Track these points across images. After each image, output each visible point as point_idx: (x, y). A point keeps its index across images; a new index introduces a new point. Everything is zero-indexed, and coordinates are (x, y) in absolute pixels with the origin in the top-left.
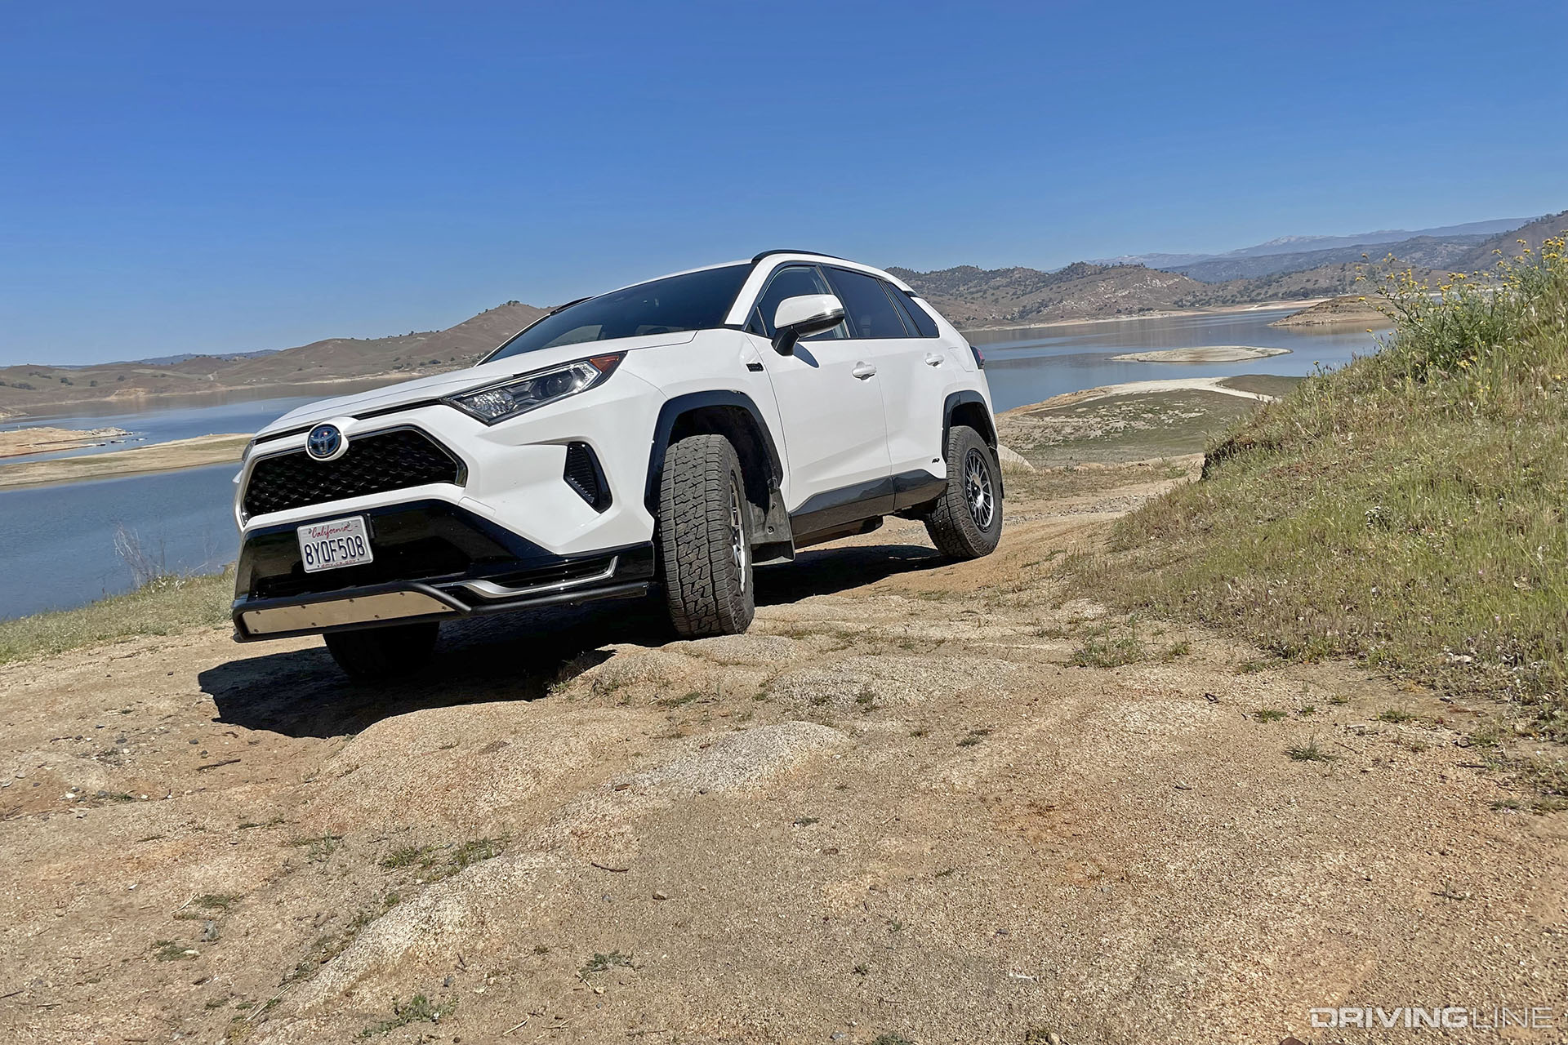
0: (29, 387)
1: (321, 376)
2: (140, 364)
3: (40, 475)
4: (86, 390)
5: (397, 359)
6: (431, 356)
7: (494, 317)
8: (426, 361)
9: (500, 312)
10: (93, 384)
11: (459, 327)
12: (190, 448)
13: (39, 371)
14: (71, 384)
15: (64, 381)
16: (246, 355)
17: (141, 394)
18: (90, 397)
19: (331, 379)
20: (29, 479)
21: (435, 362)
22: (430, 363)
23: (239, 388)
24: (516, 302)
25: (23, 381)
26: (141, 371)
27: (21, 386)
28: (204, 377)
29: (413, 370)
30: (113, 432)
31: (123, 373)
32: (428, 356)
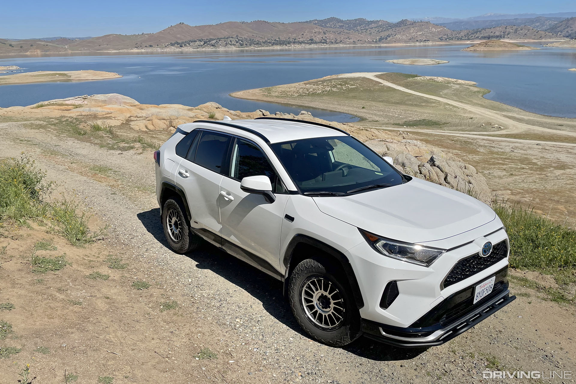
1: (107, 49)
2: (40, 40)
4: (18, 50)
5: (136, 44)
6: (150, 43)
7: (174, 29)
8: (148, 46)
9: (176, 27)
10: (21, 47)
11: (161, 32)
14: (13, 47)
15: (10, 45)
16: (80, 38)
17: (39, 52)
18: (20, 52)
19: (111, 50)
21: (151, 46)
22: (149, 46)
23: (76, 51)
24: (183, 23)
26: (40, 43)
28: (64, 47)
29: (142, 48)
30: (15, 68)
31: (32, 44)
32: (148, 43)
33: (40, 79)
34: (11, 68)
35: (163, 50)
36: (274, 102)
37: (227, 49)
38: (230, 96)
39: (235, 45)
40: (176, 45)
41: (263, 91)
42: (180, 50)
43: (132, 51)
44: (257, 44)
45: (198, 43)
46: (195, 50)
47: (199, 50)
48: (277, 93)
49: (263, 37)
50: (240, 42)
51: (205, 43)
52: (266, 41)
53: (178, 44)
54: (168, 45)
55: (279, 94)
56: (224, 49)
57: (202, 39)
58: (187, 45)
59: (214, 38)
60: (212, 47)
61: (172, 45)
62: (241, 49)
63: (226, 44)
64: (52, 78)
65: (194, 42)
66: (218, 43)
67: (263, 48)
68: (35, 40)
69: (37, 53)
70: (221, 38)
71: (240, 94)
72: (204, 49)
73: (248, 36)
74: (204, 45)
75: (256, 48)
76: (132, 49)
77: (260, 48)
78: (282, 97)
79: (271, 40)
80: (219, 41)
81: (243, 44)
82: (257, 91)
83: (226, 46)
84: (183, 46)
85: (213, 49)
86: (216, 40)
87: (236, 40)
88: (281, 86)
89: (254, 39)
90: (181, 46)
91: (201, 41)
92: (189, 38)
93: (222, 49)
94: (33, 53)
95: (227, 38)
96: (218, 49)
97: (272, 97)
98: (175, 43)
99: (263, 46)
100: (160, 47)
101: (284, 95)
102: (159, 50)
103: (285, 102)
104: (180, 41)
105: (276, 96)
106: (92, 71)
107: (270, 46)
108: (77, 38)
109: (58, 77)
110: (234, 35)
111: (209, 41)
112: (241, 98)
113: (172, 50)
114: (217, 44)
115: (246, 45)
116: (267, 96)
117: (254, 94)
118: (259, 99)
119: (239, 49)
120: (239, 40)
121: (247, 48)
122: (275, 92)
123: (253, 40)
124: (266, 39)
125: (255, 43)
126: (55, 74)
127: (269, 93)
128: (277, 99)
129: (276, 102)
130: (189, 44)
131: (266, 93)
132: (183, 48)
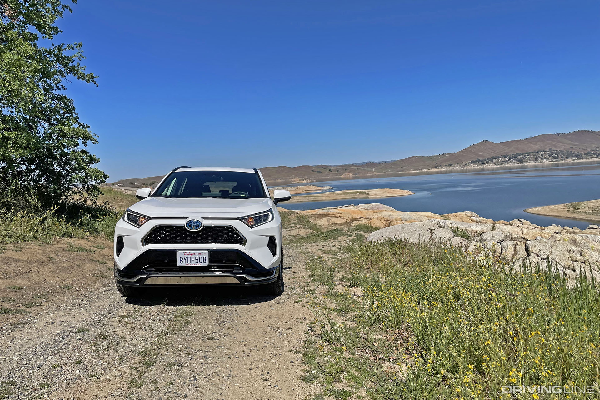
0: (320, 172)
1: (408, 170)
2: (353, 165)
3: (297, 200)
4: (335, 173)
5: (436, 164)
6: (450, 163)
7: (476, 147)
8: (448, 165)
9: (479, 145)
10: (338, 171)
11: (462, 151)
12: (338, 194)
13: (324, 167)
14: (332, 171)
15: (330, 170)
16: (386, 162)
17: (351, 175)
18: (336, 175)
19: (411, 171)
20: (293, 201)
21: (451, 165)
22: (449, 165)
23: (381, 173)
24: (486, 140)
25: (319, 170)
26: (353, 167)
27: (318, 172)
28: (371, 169)
29: (442, 168)
30: (328, 188)
31: (347, 168)
32: (449, 162)
33: (345, 196)
34: (325, 188)
35: (462, 168)
36: (582, 219)
37: (537, 163)
38: (525, 211)
39: (547, 158)
40: (477, 163)
41: (569, 207)
42: (482, 167)
43: (431, 170)
44: (577, 156)
45: (502, 159)
46: (498, 166)
47: (502, 166)
48: (587, 209)
49: (586, 148)
50: (555, 155)
51: (510, 159)
52: (589, 153)
53: (479, 161)
54: (468, 163)
55: (590, 209)
56: (534, 164)
57: (507, 155)
58: (490, 161)
59: (522, 153)
60: (518, 162)
61: (473, 162)
62: (554, 162)
63: (536, 158)
64: (354, 196)
65: (498, 158)
66: (526, 157)
67: (584, 160)
68: (349, 165)
69: (349, 176)
70: (530, 153)
71: (537, 210)
72: (508, 165)
73: (565, 149)
74: (508, 160)
75: (575, 161)
76: (432, 169)
77: (581, 161)
78: (593, 214)
79: (597, 151)
80: (527, 155)
81: (558, 157)
82: (561, 206)
83: (536, 160)
84: (485, 163)
85: (519, 165)
86: (523, 155)
87: (548, 154)
88: (593, 201)
89: (573, 151)
90: (483, 163)
91: (506, 157)
92: (493, 155)
93: (531, 164)
94: (346, 176)
95: (538, 152)
96: (526, 164)
97: (580, 213)
98: (476, 161)
99: (585, 158)
100: (460, 166)
101: (597, 211)
102: (459, 168)
103: (597, 220)
104: (481, 159)
105: (586, 213)
106: (388, 189)
107: (595, 158)
108: (383, 162)
109: (359, 195)
110: (547, 148)
111: (516, 156)
112: (538, 214)
113: (472, 168)
114: (525, 159)
115: (561, 158)
116: (573, 212)
117: (556, 210)
118: (563, 215)
119: (553, 162)
120: (553, 153)
121: (563, 162)
122: (585, 207)
123: (571, 152)
124: (589, 150)
125: (574, 155)
126: (356, 193)
127: (575, 209)
128: (587, 215)
129: (585, 220)
130: (492, 161)
131: (573, 209)
132: (484, 165)
